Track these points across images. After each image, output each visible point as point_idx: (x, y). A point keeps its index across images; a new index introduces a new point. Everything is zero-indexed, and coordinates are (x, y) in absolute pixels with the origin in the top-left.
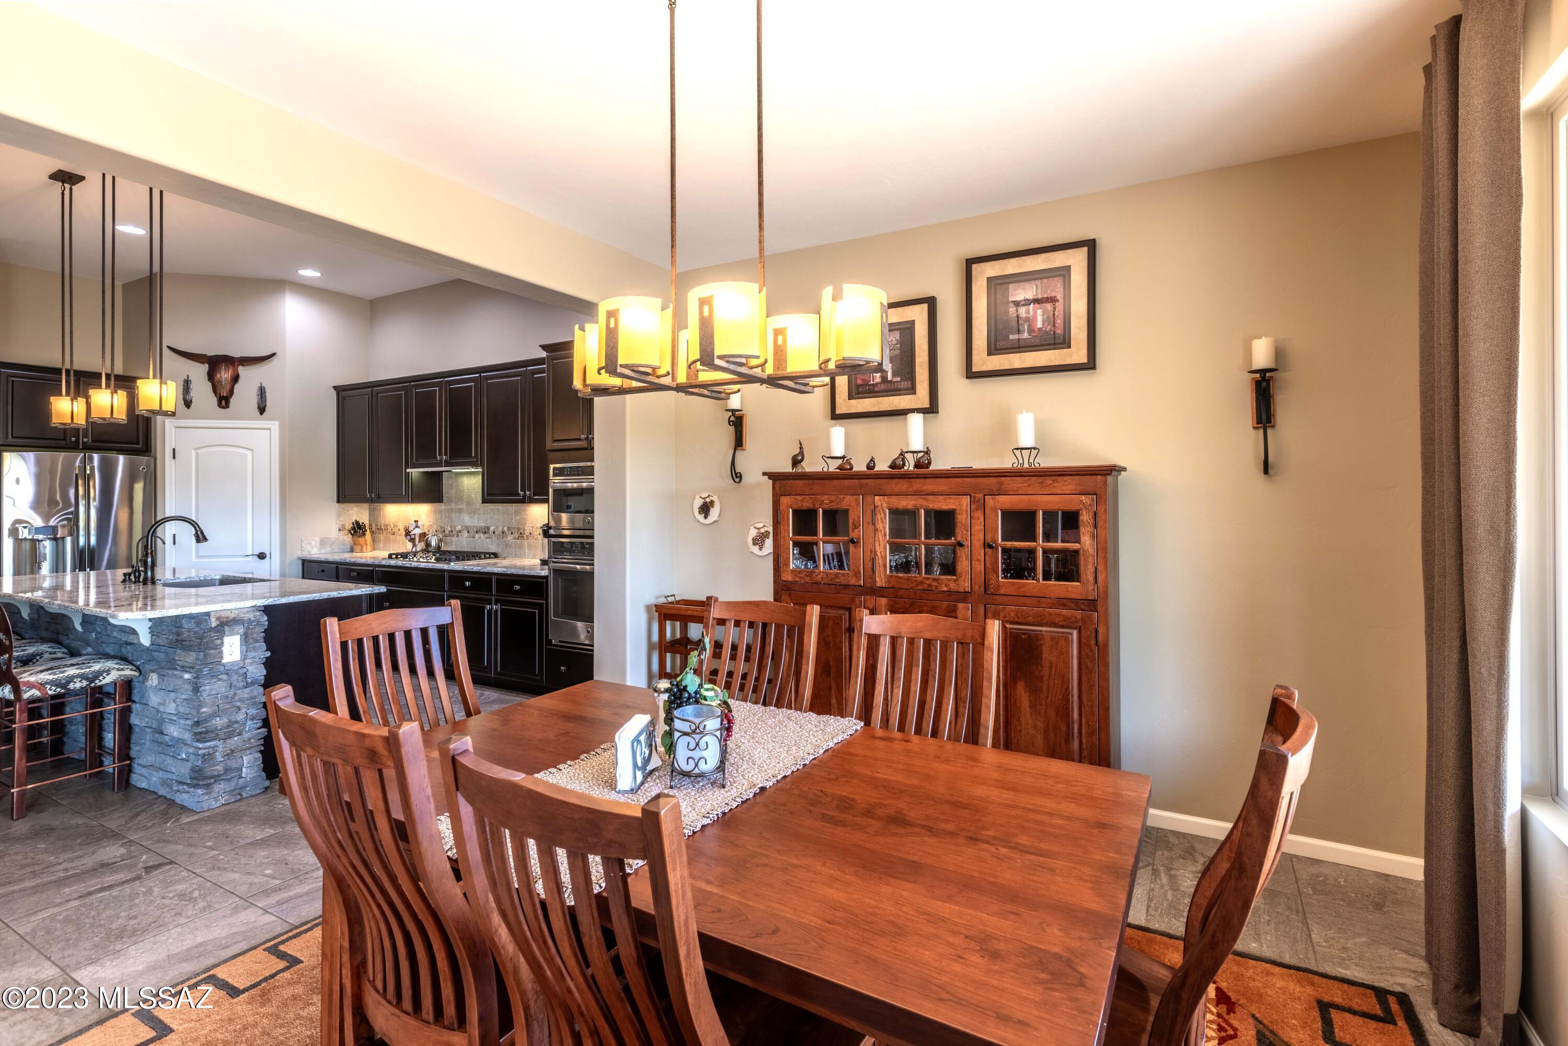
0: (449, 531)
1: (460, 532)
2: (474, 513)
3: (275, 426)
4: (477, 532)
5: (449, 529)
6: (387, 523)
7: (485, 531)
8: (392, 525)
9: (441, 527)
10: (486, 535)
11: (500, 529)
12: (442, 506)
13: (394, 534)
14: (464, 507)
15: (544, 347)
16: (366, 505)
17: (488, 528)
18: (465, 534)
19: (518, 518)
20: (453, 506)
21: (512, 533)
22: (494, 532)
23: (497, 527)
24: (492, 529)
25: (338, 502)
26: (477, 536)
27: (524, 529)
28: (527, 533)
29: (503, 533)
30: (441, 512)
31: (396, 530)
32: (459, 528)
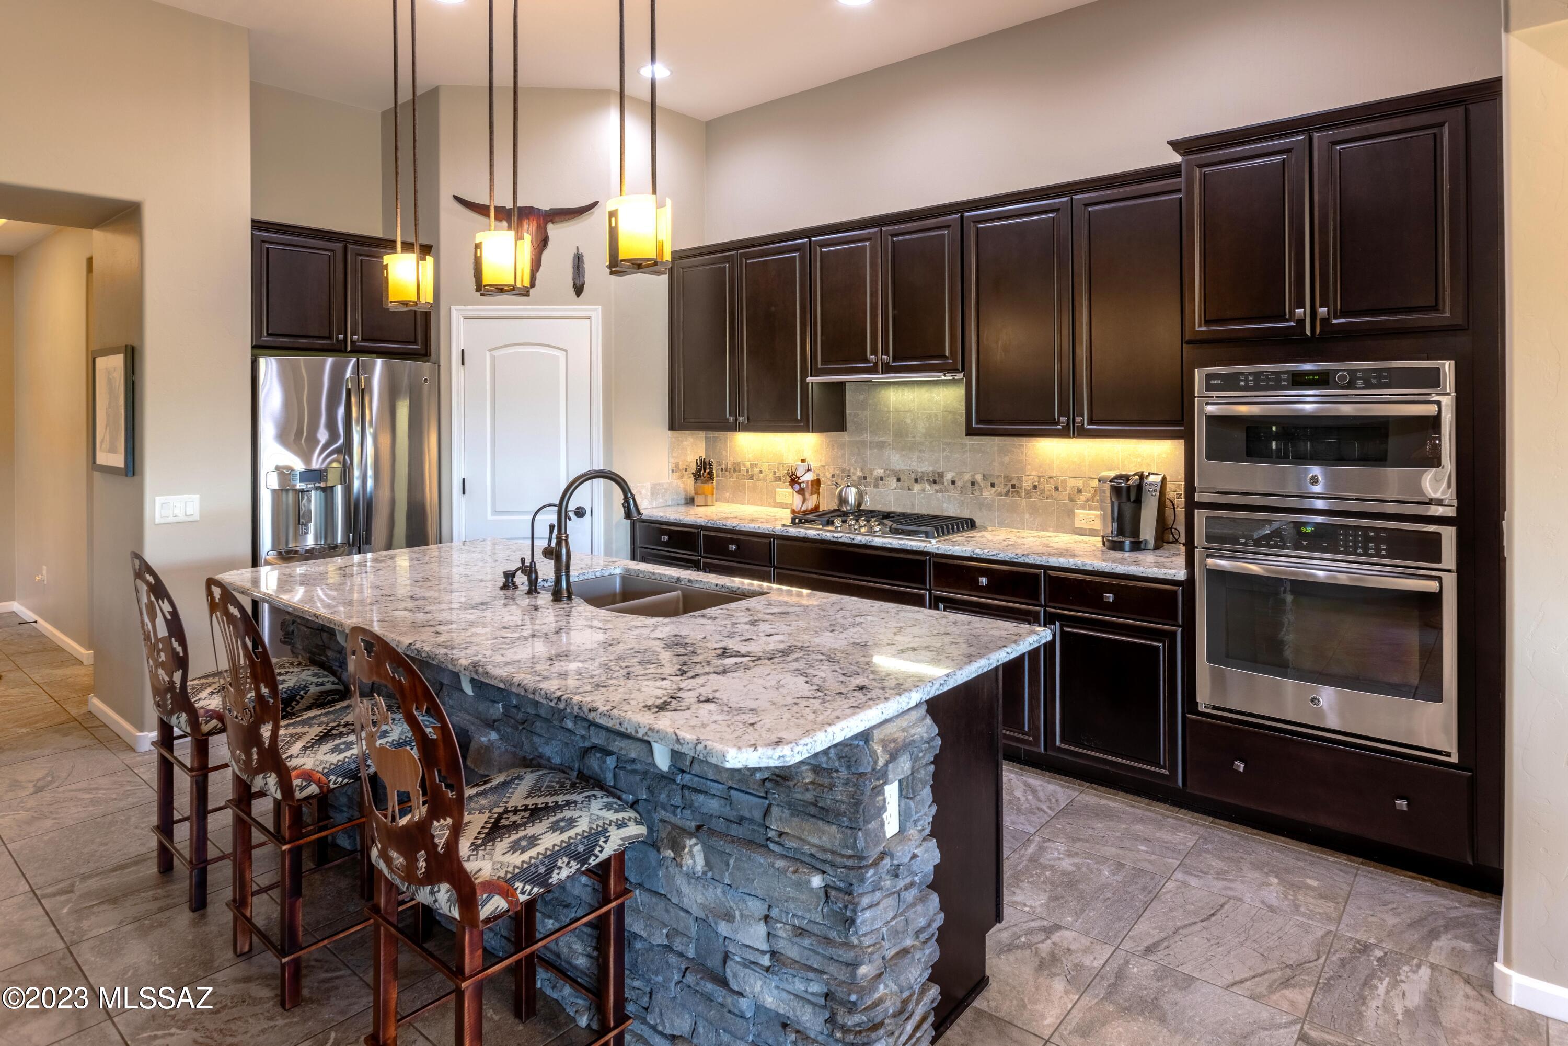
0: (859, 478)
1: (882, 479)
2: (911, 449)
3: (596, 312)
4: (916, 481)
5: (859, 473)
6: (739, 460)
7: (936, 480)
8: (748, 464)
9: (843, 471)
10: (936, 487)
11: (967, 477)
12: (844, 437)
13: (751, 478)
14: (890, 439)
15: (1176, 145)
16: (702, 434)
17: (941, 475)
18: (893, 483)
19: (1006, 459)
20: (867, 437)
21: (993, 485)
22: (953, 483)
23: (961, 474)
24: (949, 476)
25: (672, 427)
26: (917, 487)
27: (1020, 479)
28: (1028, 484)
29: (973, 484)
30: (842, 446)
31: (756, 471)
32: (879, 472)
